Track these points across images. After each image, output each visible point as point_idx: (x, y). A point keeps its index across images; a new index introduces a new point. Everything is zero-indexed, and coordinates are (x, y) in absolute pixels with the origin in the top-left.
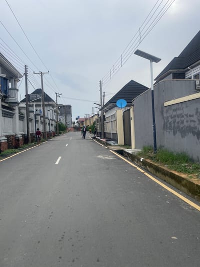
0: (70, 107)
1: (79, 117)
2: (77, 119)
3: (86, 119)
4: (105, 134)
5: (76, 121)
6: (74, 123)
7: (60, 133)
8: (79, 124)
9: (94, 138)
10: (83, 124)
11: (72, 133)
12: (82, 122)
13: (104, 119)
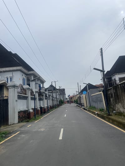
0: (64, 90)
1: (69, 95)
2: (68, 96)
3: (74, 96)
4: (81, 103)
5: (68, 98)
6: (67, 99)
7: (62, 105)
8: (70, 99)
9: (77, 106)
10: (72, 99)
11: (66, 104)
12: (72, 98)
13: (80, 98)
